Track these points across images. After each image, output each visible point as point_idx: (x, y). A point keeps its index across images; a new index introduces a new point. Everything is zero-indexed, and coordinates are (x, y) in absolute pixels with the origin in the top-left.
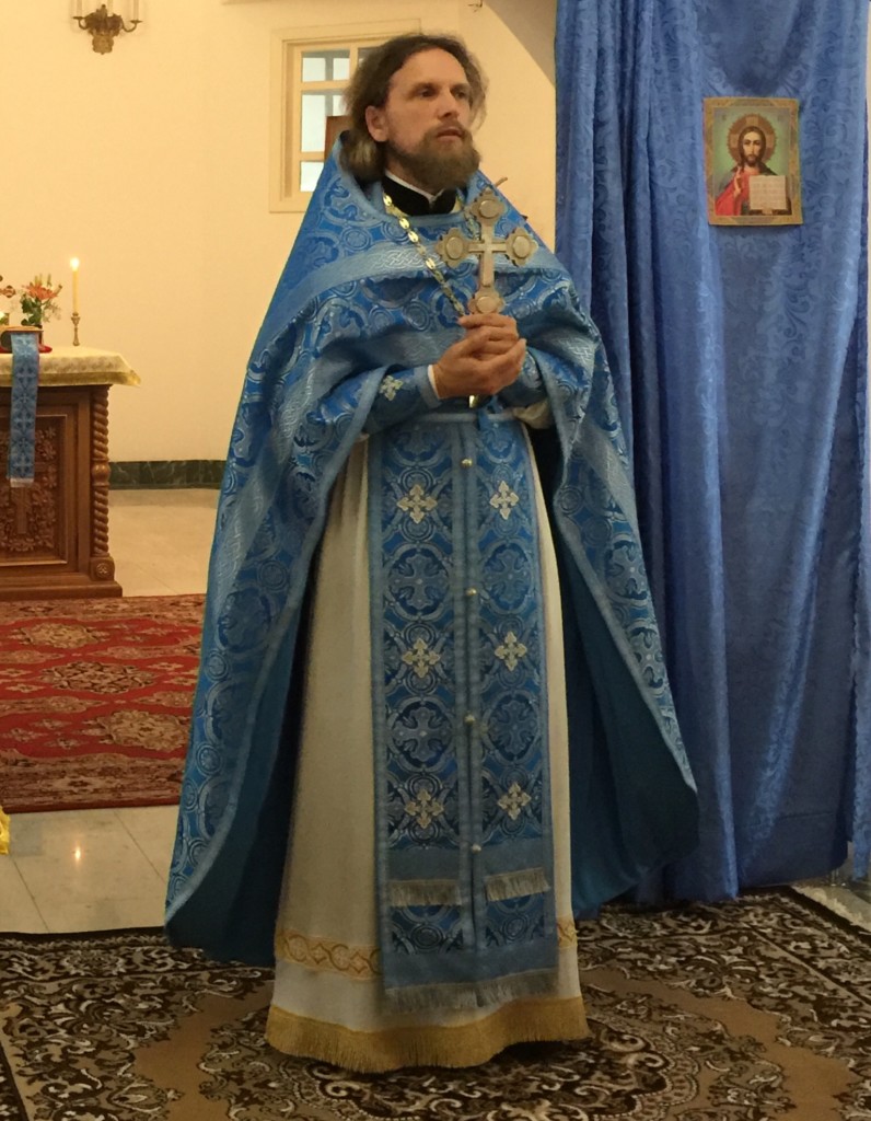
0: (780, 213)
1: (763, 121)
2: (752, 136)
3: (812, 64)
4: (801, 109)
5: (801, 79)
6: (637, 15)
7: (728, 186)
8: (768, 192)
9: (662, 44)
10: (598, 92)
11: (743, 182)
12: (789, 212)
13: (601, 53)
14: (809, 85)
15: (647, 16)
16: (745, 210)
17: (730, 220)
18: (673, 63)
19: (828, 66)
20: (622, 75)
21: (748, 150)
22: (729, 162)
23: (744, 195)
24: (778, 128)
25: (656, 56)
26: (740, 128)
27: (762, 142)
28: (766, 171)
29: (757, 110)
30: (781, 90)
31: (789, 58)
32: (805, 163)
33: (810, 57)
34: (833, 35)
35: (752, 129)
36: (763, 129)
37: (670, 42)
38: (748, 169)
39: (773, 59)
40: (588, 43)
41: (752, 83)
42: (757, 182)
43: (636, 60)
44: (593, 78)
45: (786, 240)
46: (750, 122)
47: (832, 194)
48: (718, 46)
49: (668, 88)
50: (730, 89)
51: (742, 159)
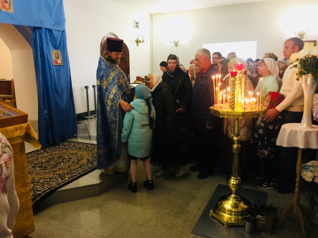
2: (57, 55)
4: (61, 52)
11: (57, 60)
17: (56, 65)
18: (48, 46)
19: (63, 47)
22: (55, 58)
23: (57, 62)
24: (59, 54)
26: (56, 54)
27: (58, 55)
28: (59, 59)
30: (59, 49)
32: (62, 58)
34: (63, 43)
39: (58, 46)
42: (58, 60)
45: (62, 67)
46: (57, 53)
47: (66, 61)
48: (52, 44)
50: (54, 49)
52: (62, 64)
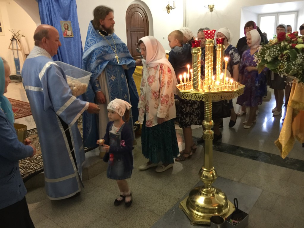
0: (71, 35)
1: (67, 24)
2: (66, 26)
3: (71, 17)
4: (71, 22)
5: (71, 19)
6: (50, 10)
7: (65, 32)
8: (69, 33)
9: (54, 14)
10: (47, 20)
12: (72, 35)
13: (47, 15)
14: (72, 19)
15: (52, 10)
16: (67, 35)
17: (66, 36)
18: (56, 16)
19: (73, 17)
20: (50, 18)
21: (66, 28)
22: (64, 29)
25: (54, 15)
26: (65, 25)
29: (67, 23)
30: (68, 20)
31: (69, 16)
32: (73, 29)
33: (71, 16)
34: (73, 13)
35: (66, 25)
36: (67, 25)
37: (55, 14)
38: (66, 30)
39: (67, 16)
40: (45, 13)
41: (65, 19)
43: (51, 16)
44: (46, 18)
45: (72, 39)
46: (66, 24)
47: (76, 33)
48: (60, 14)
49: (56, 20)
50: (62, 20)
51: (66, 29)
52: (73, 36)
